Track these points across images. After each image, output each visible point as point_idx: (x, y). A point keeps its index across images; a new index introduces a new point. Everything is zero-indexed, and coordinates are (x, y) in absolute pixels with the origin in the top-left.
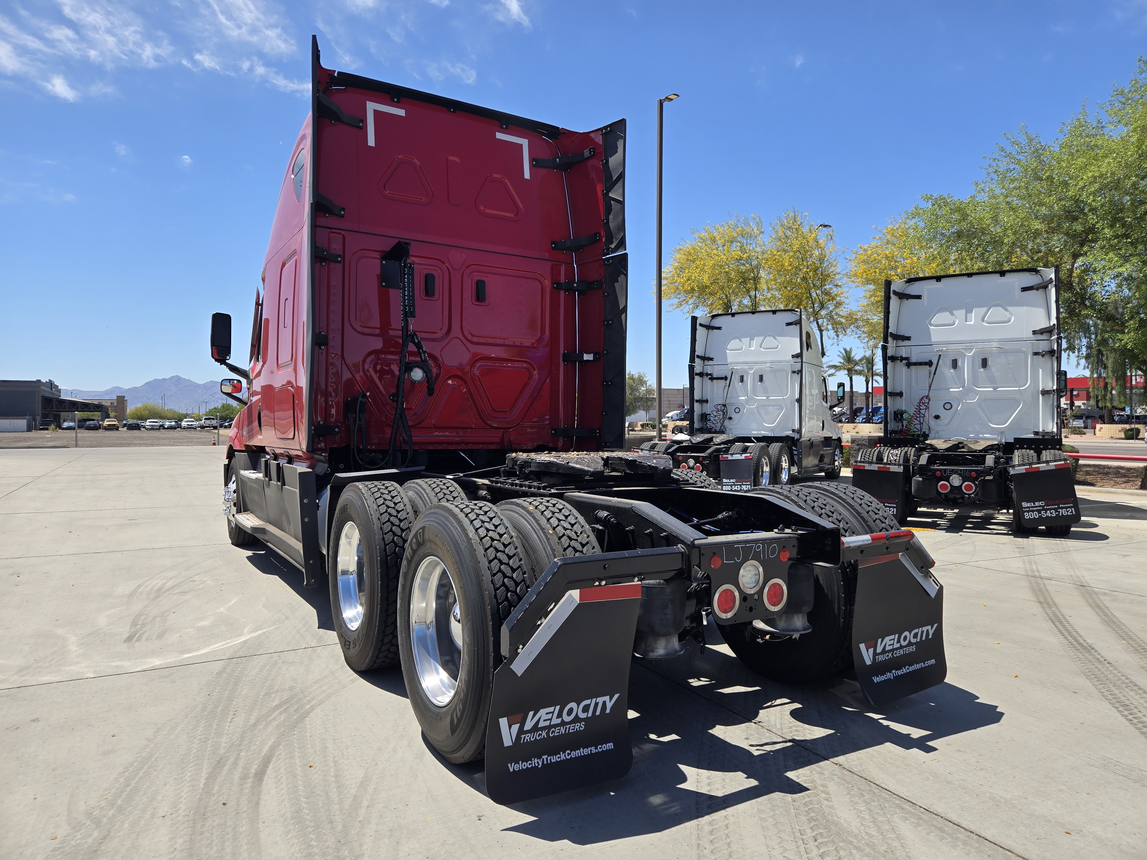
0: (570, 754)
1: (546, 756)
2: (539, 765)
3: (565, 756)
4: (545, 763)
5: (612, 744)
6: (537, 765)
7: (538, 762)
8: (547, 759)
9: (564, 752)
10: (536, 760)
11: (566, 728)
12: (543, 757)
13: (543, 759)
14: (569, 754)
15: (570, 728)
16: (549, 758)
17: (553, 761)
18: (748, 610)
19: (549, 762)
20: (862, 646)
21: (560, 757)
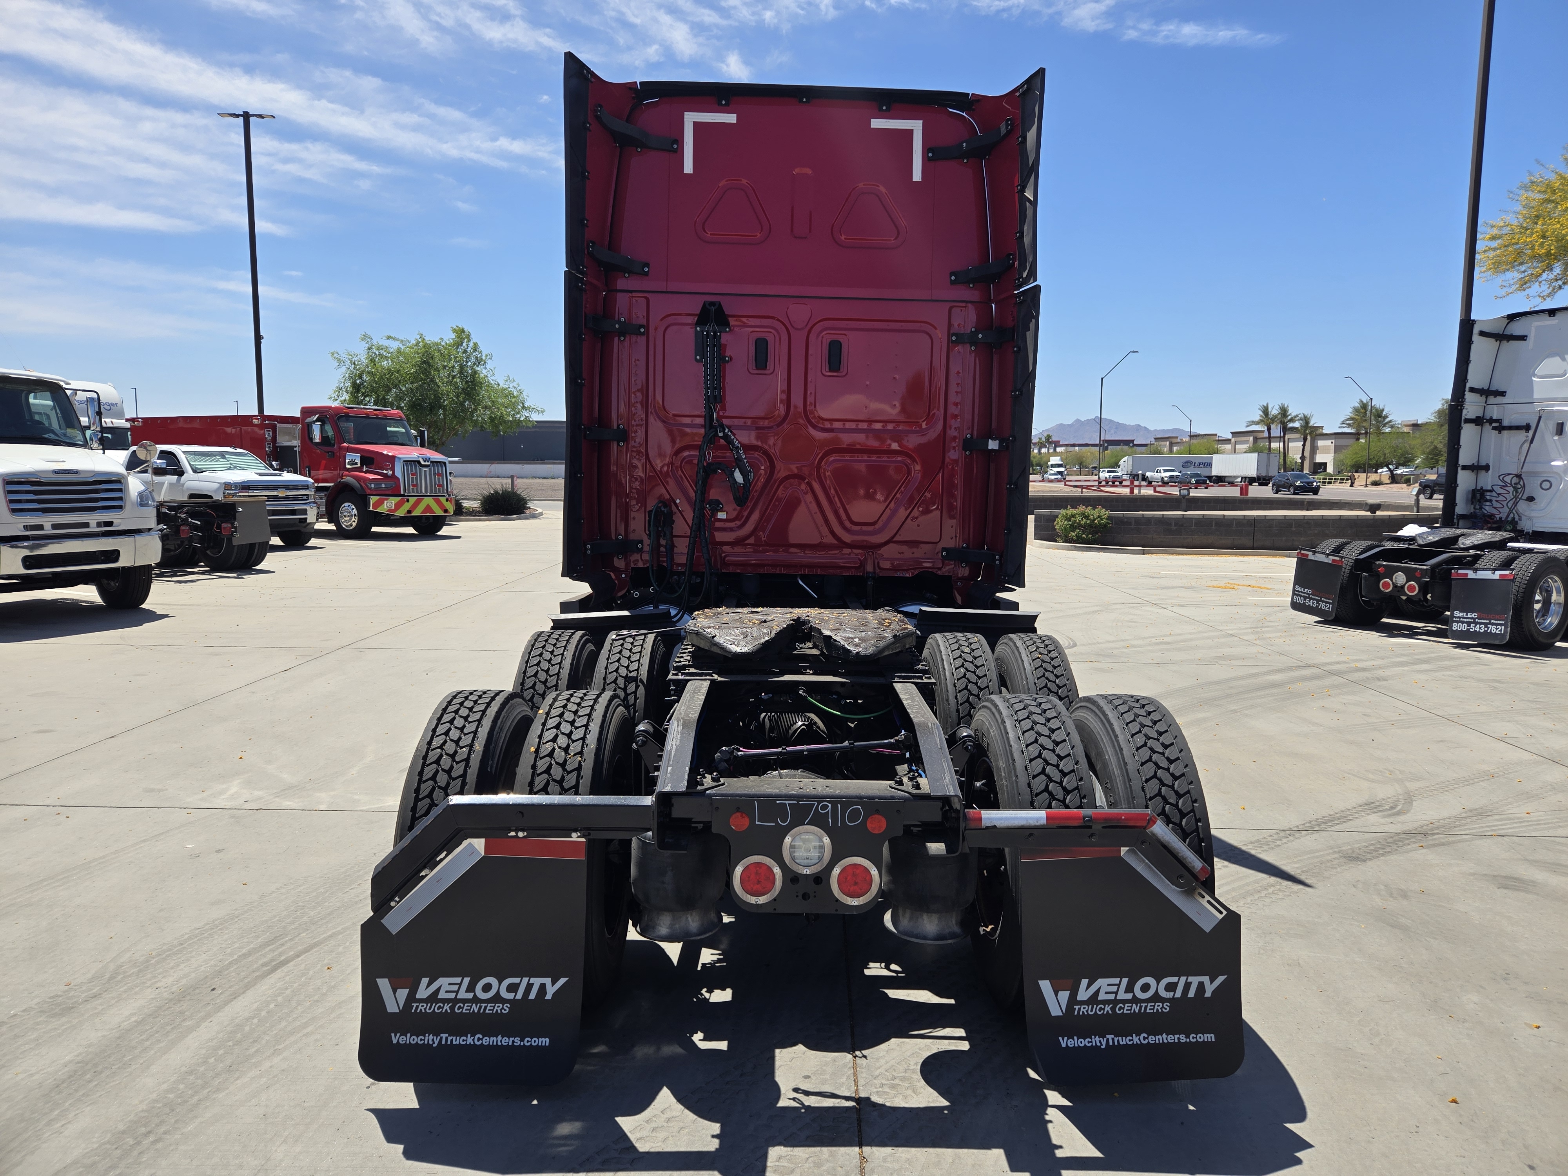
0: (482, 1039)
1: (447, 1035)
2: (434, 1043)
3: (473, 1040)
4: (443, 1042)
5: (547, 1040)
6: (431, 1042)
7: (433, 1040)
8: (447, 1038)
9: (473, 1035)
10: (431, 1037)
11: (481, 1007)
12: (442, 1035)
13: (441, 1038)
14: (479, 1039)
15: (486, 1007)
16: (450, 1038)
17: (454, 1043)
18: (800, 897)
19: (449, 1042)
20: (1045, 986)
21: (466, 1040)
